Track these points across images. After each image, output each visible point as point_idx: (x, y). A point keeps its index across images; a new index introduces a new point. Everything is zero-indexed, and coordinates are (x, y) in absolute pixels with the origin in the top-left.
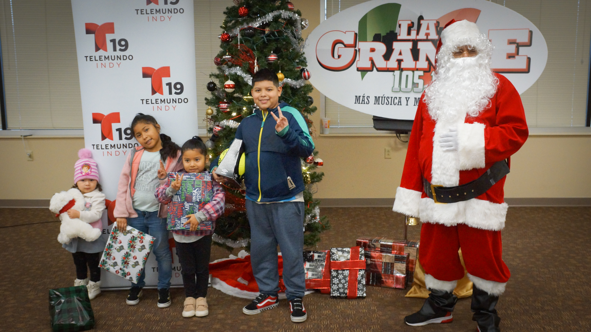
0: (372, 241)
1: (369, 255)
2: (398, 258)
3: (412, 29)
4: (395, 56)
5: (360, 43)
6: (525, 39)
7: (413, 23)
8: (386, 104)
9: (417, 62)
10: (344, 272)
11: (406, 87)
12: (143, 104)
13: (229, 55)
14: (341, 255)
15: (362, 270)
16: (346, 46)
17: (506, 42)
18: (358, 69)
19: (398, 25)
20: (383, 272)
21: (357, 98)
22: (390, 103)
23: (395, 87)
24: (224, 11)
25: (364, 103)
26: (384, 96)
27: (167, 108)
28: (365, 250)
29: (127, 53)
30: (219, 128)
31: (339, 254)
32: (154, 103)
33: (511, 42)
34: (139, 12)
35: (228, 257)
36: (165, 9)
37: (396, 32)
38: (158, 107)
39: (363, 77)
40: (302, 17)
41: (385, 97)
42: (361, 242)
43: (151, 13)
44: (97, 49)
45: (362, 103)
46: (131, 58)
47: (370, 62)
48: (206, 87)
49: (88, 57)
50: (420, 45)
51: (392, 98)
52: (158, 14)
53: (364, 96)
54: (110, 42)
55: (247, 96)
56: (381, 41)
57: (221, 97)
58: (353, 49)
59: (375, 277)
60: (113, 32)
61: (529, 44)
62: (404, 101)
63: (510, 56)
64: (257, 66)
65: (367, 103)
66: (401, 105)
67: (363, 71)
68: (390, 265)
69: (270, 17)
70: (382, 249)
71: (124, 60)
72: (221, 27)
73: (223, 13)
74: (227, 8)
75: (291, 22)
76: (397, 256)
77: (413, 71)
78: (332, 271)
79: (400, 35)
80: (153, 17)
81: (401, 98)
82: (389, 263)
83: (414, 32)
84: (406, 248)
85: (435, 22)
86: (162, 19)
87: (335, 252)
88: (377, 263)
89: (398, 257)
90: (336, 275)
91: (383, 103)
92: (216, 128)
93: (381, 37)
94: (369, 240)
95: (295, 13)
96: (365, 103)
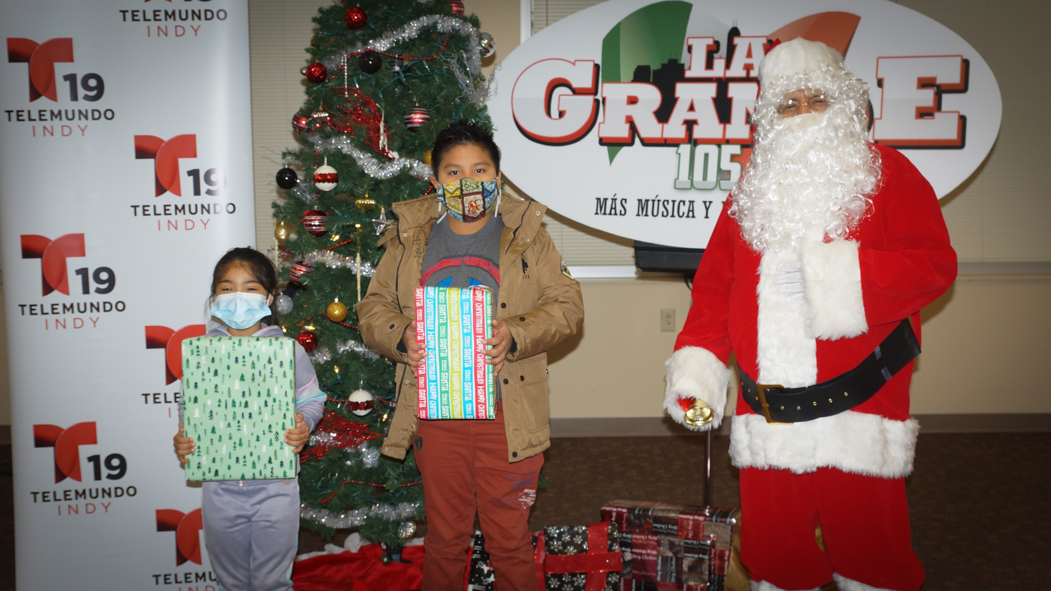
0: (634, 509)
1: (630, 541)
2: (691, 546)
3: (715, 55)
4: (680, 114)
5: (605, 85)
6: (954, 78)
7: (717, 44)
8: (663, 216)
9: (728, 126)
10: (575, 579)
11: (705, 178)
12: (136, 215)
13: (324, 111)
14: (568, 542)
15: (615, 574)
16: (576, 92)
17: (915, 83)
18: (602, 142)
19: (685, 48)
20: (659, 579)
21: (601, 204)
22: (670, 214)
23: (681, 178)
24: (314, 16)
25: (616, 214)
26: (658, 198)
27: (190, 225)
28: (620, 531)
29: (100, 105)
30: (304, 269)
31: (563, 539)
32: (160, 214)
33: (925, 83)
34: (129, 16)
35: (323, 550)
36: (187, 11)
37: (682, 62)
38: (169, 222)
39: (612, 157)
40: (482, 30)
41: (659, 201)
42: (610, 512)
43: (155, 20)
44: (35, 95)
45: (610, 214)
46: (109, 115)
47: (627, 126)
48: (275, 179)
49: (12, 111)
50: (734, 90)
51: (674, 201)
52: (170, 21)
53: (616, 199)
54: (62, 79)
55: (364, 198)
56: (651, 81)
57: (308, 202)
58: (590, 99)
59: (643, 588)
60: (71, 59)
61: (962, 88)
62: (699, 209)
63: (923, 113)
64: (385, 135)
65: (621, 214)
66: (693, 217)
67: (613, 145)
68: (674, 562)
69: (412, 30)
70: (656, 527)
71: (94, 119)
72: (307, 50)
73: (310, 20)
74: (321, 10)
75: (458, 41)
76: (690, 542)
77: (719, 146)
78: (550, 576)
79: (690, 68)
80: (159, 28)
81: (693, 202)
82: (672, 558)
83: (719, 64)
84: (708, 525)
85: (764, 41)
86: (180, 31)
87: (556, 536)
88: (646, 557)
89: (692, 544)
90: (559, 585)
91: (655, 213)
92: (295, 269)
93: (650, 72)
94: (628, 509)
95: (465, 20)
96: (618, 212)
